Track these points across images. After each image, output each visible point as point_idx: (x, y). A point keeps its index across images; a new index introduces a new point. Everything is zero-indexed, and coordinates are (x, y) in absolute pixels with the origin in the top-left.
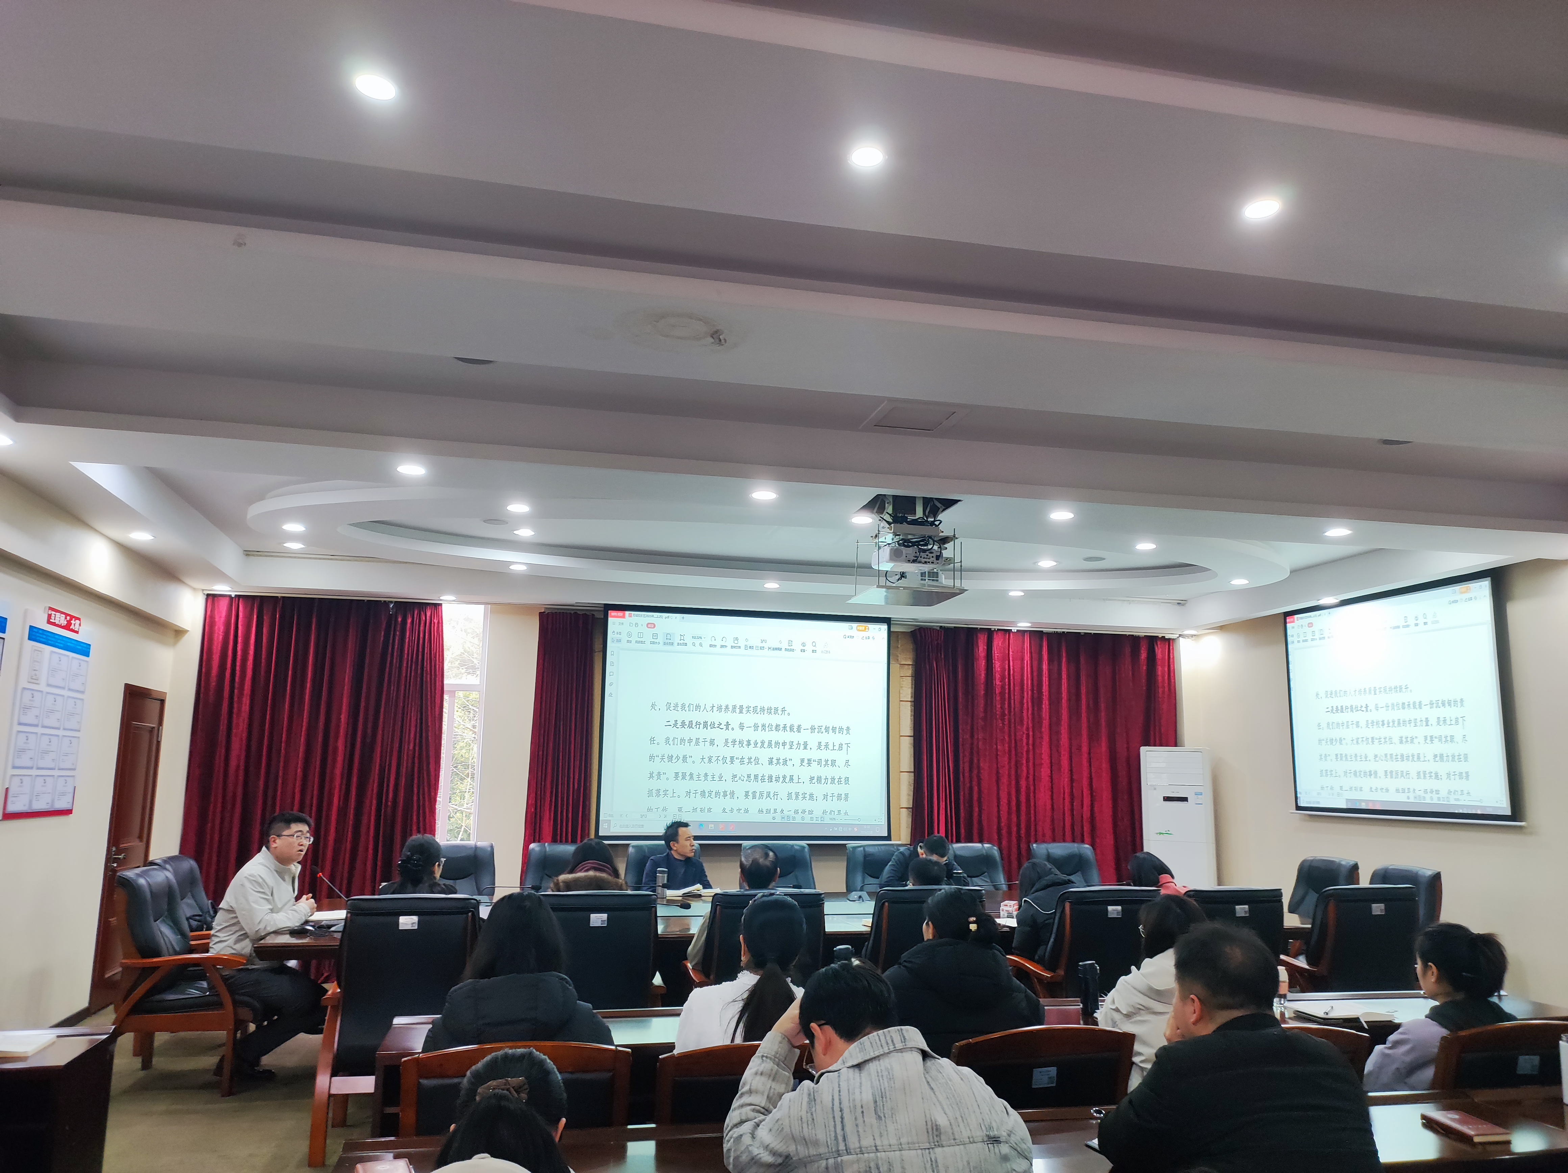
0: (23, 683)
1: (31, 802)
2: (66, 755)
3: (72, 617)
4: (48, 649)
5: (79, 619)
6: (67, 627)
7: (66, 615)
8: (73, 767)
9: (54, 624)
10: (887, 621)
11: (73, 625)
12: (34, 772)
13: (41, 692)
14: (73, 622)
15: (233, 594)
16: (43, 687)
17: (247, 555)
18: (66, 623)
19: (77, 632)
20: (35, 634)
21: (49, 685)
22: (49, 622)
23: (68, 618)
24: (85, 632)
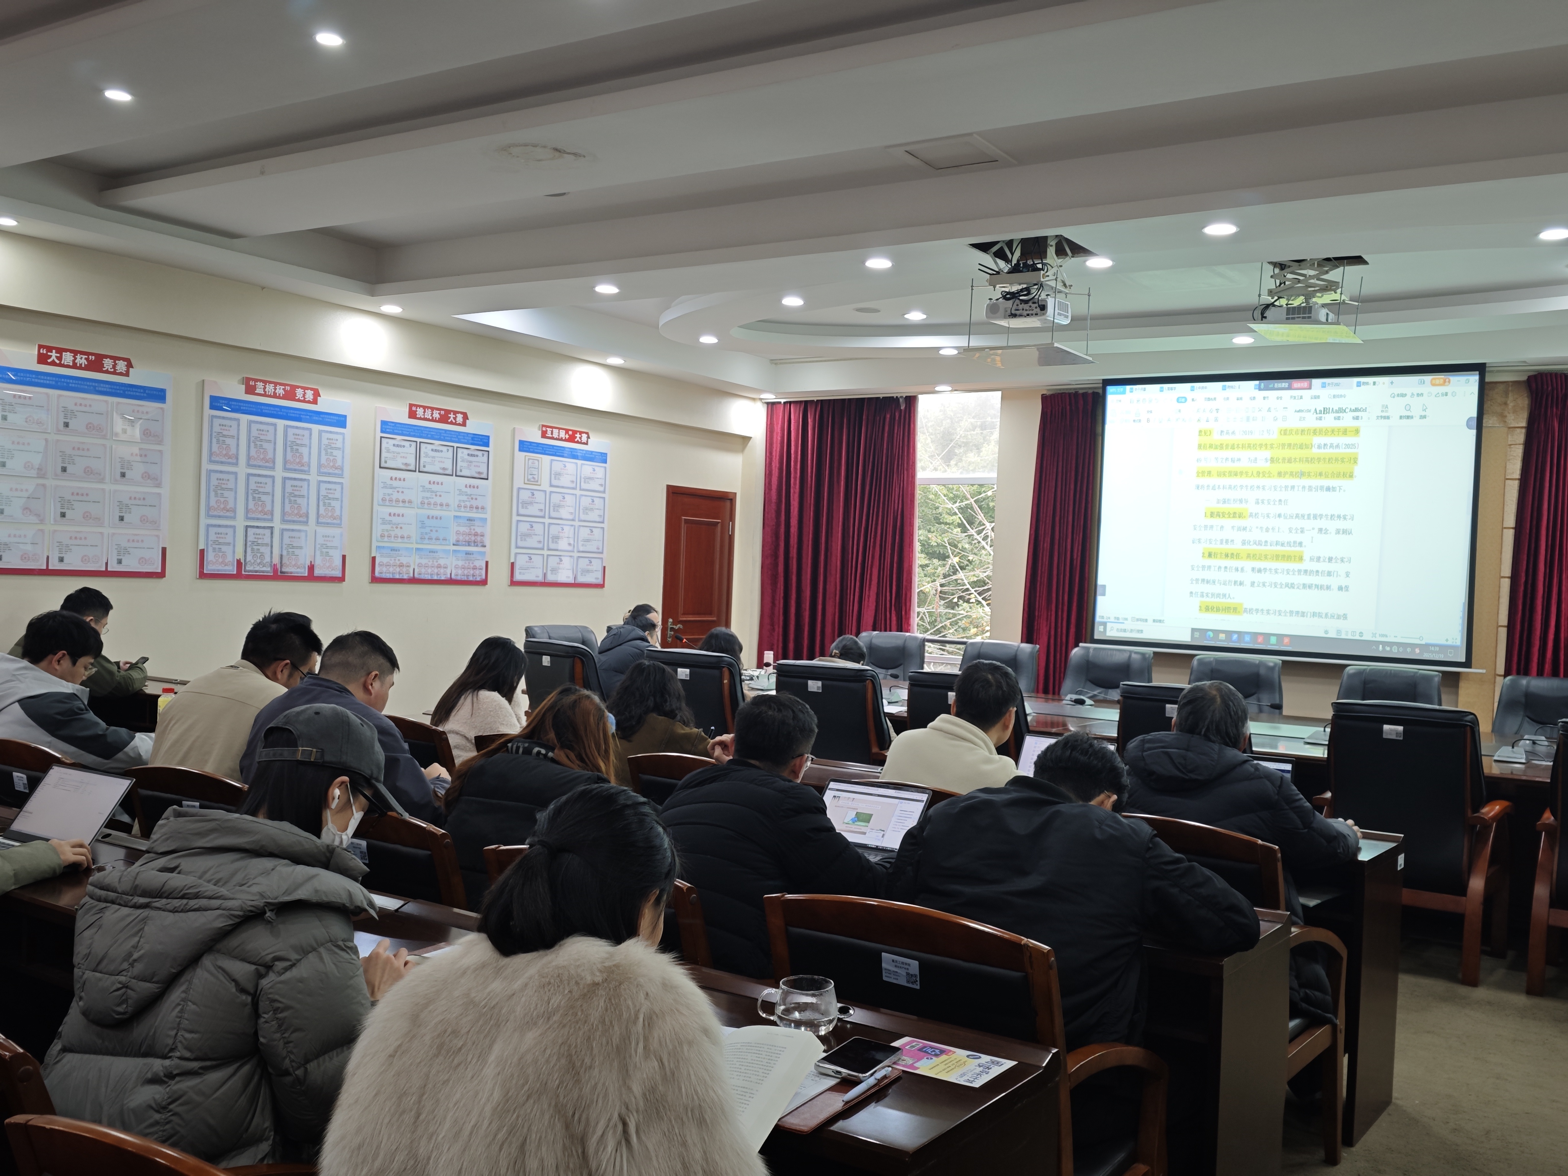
0: (519, 482)
1: (545, 575)
2: (588, 541)
3: (575, 432)
4: (546, 459)
5: (587, 433)
6: (572, 439)
7: (567, 431)
8: (600, 550)
9: (552, 438)
10: (1480, 368)
11: (578, 439)
12: (546, 552)
13: (545, 491)
14: (578, 435)
15: (783, 401)
16: (545, 486)
17: (776, 364)
18: (567, 436)
19: (586, 444)
20: (526, 446)
21: (551, 486)
22: (544, 435)
23: (570, 433)
24: (597, 443)
